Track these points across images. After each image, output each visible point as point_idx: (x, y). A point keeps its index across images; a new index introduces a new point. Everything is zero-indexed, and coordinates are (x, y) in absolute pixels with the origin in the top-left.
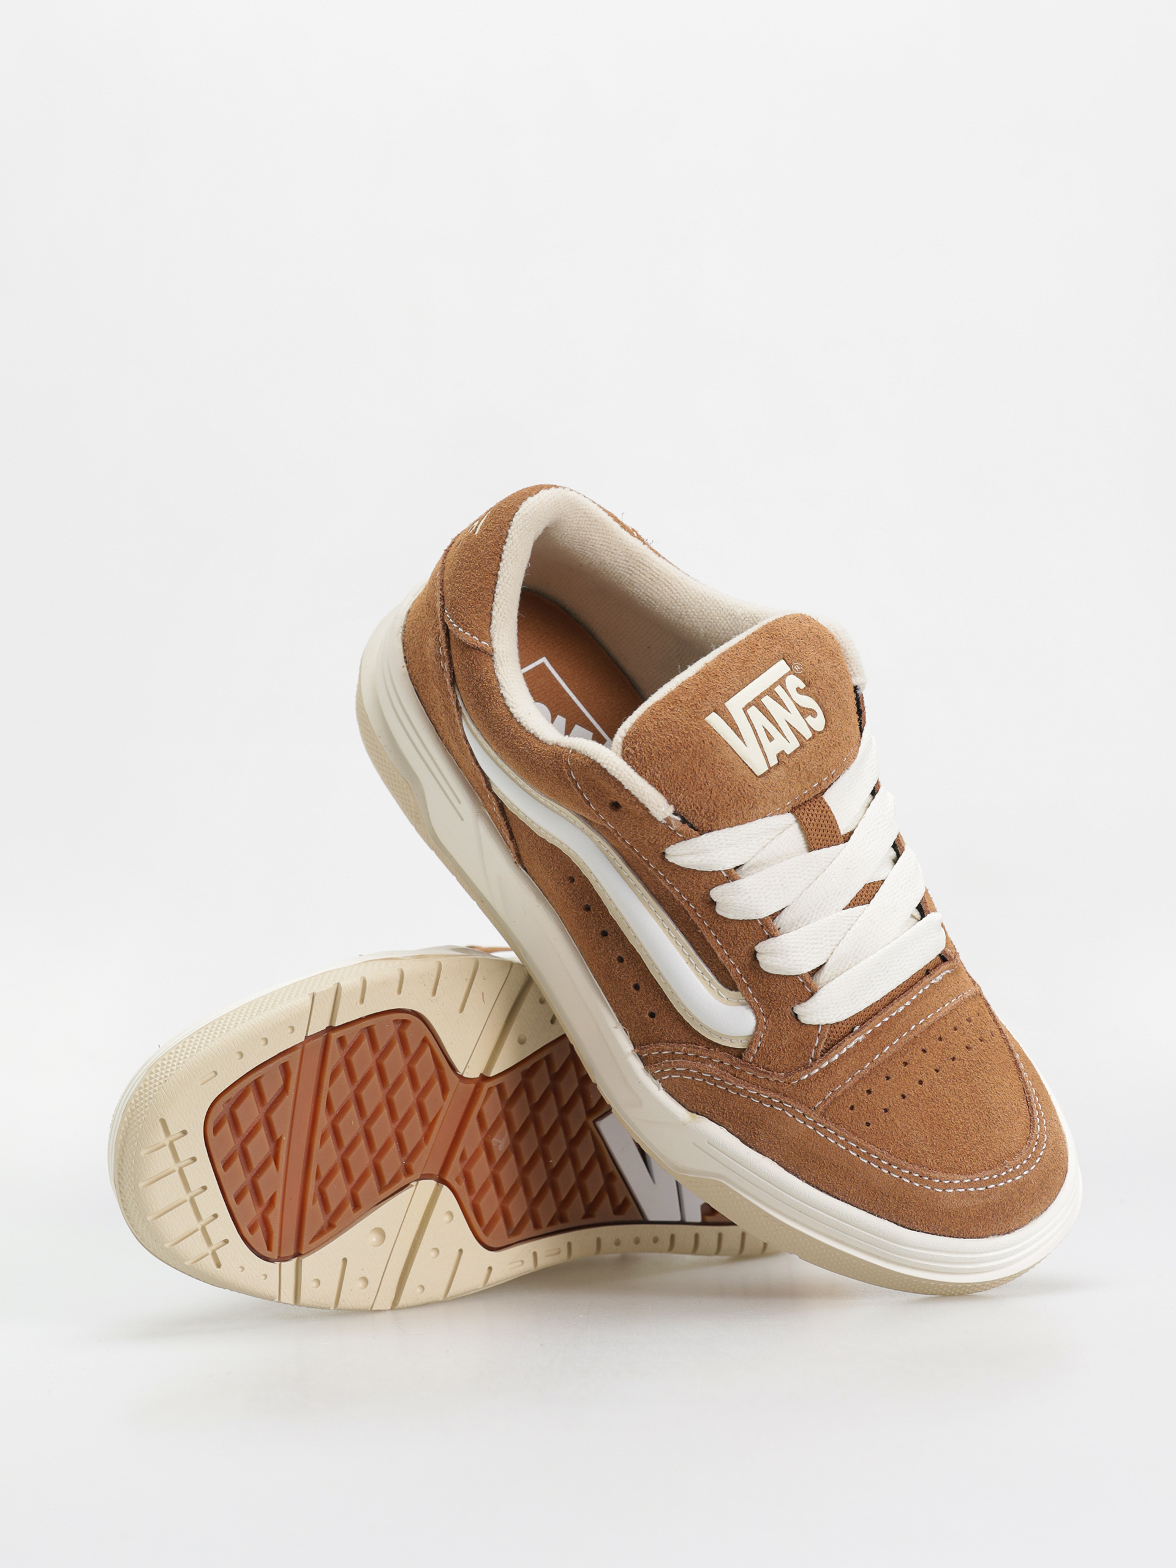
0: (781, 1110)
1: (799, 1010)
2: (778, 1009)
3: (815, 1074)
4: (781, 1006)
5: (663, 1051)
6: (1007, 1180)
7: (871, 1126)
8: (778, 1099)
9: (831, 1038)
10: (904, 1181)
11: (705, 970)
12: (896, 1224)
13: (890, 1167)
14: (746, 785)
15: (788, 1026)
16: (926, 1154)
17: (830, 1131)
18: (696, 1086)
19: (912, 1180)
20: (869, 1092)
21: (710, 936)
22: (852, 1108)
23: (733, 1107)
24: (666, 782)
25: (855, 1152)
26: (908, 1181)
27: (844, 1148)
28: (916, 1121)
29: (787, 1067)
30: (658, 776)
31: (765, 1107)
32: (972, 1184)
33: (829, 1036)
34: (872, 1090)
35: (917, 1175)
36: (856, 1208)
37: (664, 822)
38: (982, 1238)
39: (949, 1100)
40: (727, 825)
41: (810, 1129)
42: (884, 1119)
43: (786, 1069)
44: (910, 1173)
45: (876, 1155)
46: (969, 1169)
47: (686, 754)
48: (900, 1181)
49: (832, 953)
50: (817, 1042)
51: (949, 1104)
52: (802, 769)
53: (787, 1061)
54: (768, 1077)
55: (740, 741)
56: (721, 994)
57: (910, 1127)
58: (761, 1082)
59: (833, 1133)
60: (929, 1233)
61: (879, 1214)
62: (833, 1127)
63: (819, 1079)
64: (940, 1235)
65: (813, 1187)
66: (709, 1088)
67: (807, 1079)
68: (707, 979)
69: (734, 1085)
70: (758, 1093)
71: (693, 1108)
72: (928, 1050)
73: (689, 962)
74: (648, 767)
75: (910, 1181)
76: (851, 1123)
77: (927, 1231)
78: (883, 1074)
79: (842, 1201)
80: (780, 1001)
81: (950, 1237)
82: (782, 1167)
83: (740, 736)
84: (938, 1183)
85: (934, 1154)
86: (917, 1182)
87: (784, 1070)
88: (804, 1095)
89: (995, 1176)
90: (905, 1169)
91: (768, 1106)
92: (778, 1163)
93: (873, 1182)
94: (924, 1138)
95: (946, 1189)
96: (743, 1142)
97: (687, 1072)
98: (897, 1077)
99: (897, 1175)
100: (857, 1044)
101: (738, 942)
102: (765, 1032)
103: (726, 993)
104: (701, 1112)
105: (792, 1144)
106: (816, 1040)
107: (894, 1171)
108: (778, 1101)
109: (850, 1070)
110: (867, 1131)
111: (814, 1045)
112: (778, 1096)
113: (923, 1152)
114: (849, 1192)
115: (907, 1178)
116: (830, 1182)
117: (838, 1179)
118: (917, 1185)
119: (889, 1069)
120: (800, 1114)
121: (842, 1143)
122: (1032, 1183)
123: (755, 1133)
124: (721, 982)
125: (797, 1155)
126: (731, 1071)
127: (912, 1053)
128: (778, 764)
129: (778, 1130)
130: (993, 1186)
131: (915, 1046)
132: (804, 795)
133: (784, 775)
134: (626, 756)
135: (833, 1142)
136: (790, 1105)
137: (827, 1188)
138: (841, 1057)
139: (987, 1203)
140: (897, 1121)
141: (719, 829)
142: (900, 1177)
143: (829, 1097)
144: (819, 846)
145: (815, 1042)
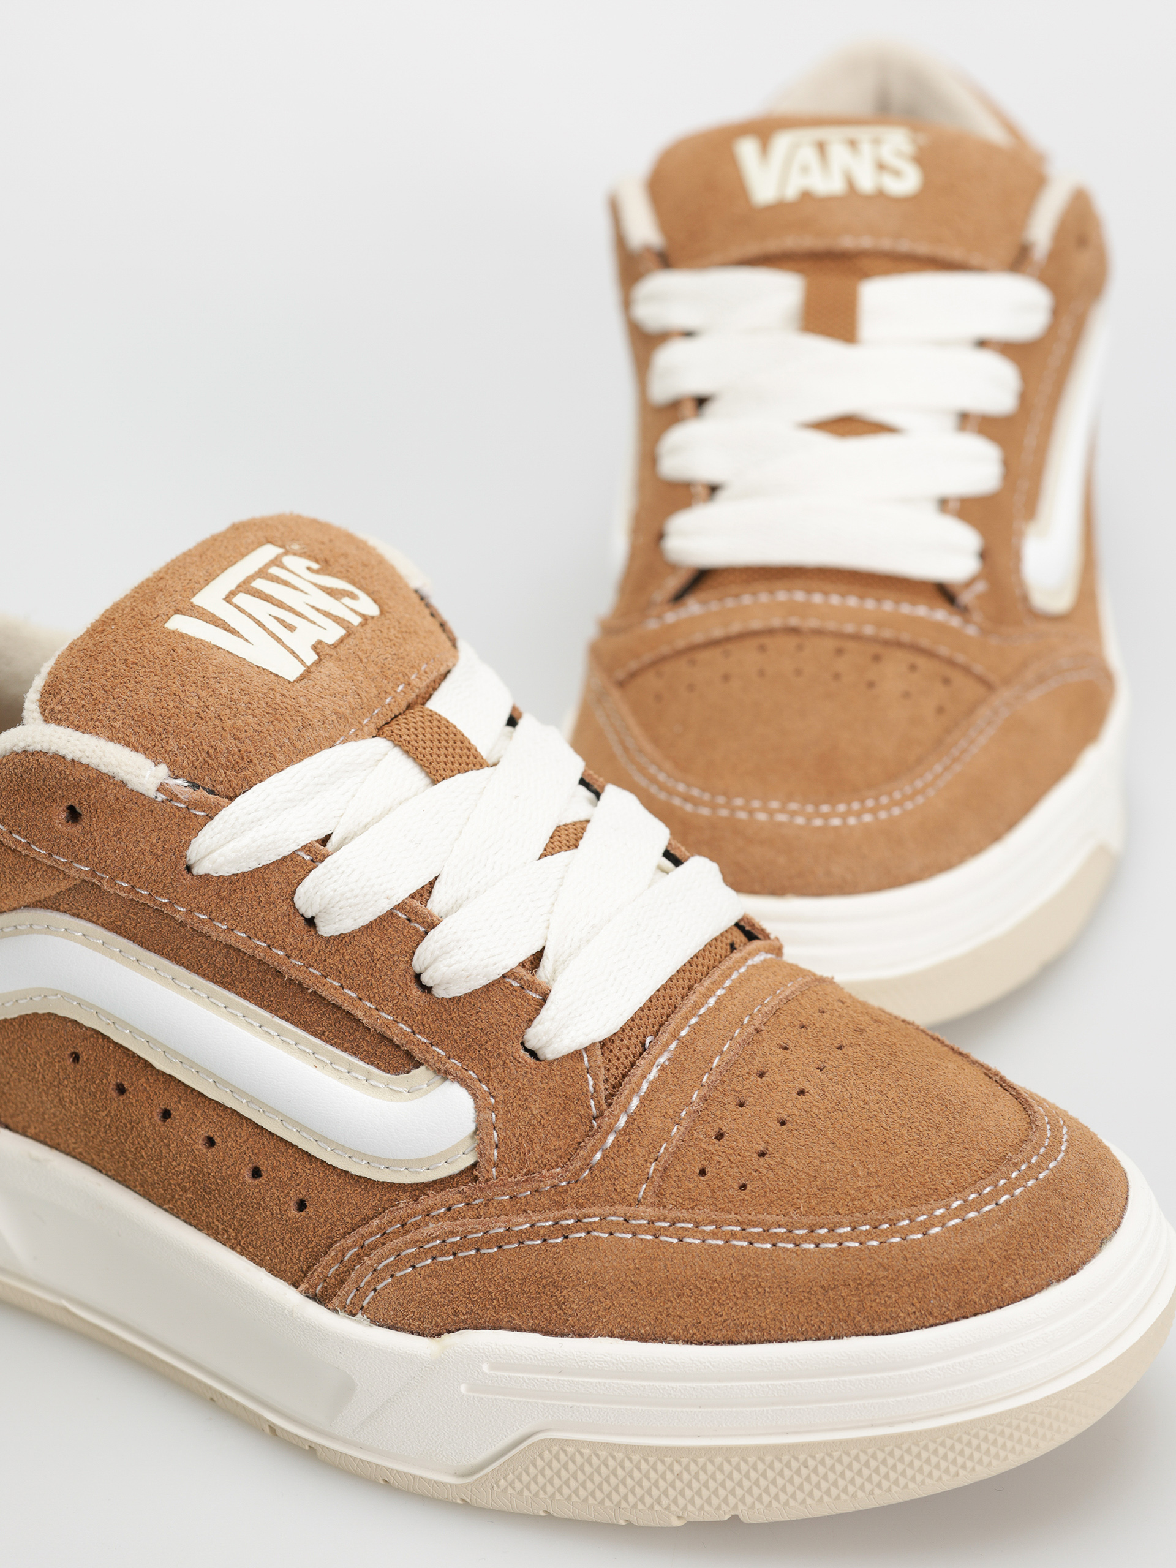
0: (583, 1235)
1: (535, 1036)
2: (499, 1054)
3: (613, 1144)
4: (502, 1046)
5: (344, 1255)
6: (1026, 1181)
7: (749, 1188)
8: (571, 1216)
9: (613, 1071)
10: (849, 1247)
11: (350, 1063)
12: (873, 1334)
13: (813, 1234)
14: (278, 695)
15: (529, 1075)
16: (865, 1192)
17: (683, 1225)
18: (424, 1279)
19: (863, 1239)
20: (720, 1136)
21: (331, 988)
22: (703, 1172)
23: (501, 1277)
24: (137, 730)
25: (744, 1239)
26: (857, 1245)
27: (721, 1243)
28: (822, 1149)
29: (559, 1152)
30: (118, 724)
31: (555, 1245)
32: (967, 1206)
33: (608, 1070)
34: (724, 1129)
35: (868, 1227)
36: (790, 1343)
37: (161, 797)
38: (1032, 1295)
39: (864, 1101)
40: (272, 768)
41: (648, 1241)
42: (766, 1165)
43: (561, 1157)
44: (854, 1229)
45: (780, 1226)
46: (952, 1186)
47: (152, 675)
48: (842, 1251)
49: (548, 927)
50: (591, 1083)
51: (866, 1106)
52: (365, 660)
53: (555, 1143)
54: (535, 1185)
55: (239, 639)
56: (394, 1088)
57: (817, 1162)
58: (527, 1203)
59: (691, 1226)
60: (937, 1325)
61: (835, 1332)
62: (685, 1214)
63: (623, 1149)
64: (957, 1320)
65: (701, 1344)
66: (446, 1268)
67: (603, 1158)
68: (360, 1077)
69: (486, 1232)
70: (532, 1226)
71: (437, 1325)
72: (791, 1045)
73: (319, 1064)
74: (95, 717)
75: (861, 1244)
76: (712, 1197)
77: (932, 1321)
78: (731, 1101)
79: (761, 1342)
80: (497, 1037)
81: (975, 1315)
82: (633, 1339)
83: (234, 632)
84: (908, 1225)
85: (879, 1186)
86: (872, 1239)
87: (557, 1162)
88: (611, 1188)
89: (1002, 1182)
90: (841, 1226)
91: (559, 1240)
92: (621, 1337)
93: (797, 1276)
94: (850, 1169)
95: (928, 1229)
96: (547, 1333)
97: (399, 1262)
98: (756, 1096)
99: (833, 1242)
100: (663, 1068)
101: (380, 970)
102: (494, 1109)
103: (401, 1081)
104: (455, 1323)
105: (630, 1284)
106: (587, 1079)
107: (825, 1239)
108: (572, 1221)
109: (671, 1112)
110: (746, 1198)
111: (587, 1090)
112: (569, 1211)
113: (859, 1189)
114: (766, 1317)
115: (852, 1240)
116: (725, 1317)
117: (736, 1304)
118: (875, 1243)
119: (737, 1089)
120: (618, 1223)
121: (714, 1235)
122: (1072, 1178)
123: (559, 1305)
124: (387, 1070)
125: (648, 1302)
126: (471, 1213)
127: (765, 1055)
128: (320, 660)
129: (595, 1273)
130: (1006, 1197)
131: (764, 1044)
132: (389, 704)
133: (337, 672)
134: (50, 716)
135: (697, 1242)
136: (595, 1216)
137: (724, 1332)
138: (643, 1099)
139: (1012, 1228)
140: (790, 1160)
141: (261, 781)
142: (840, 1244)
143: (655, 1169)
144: (449, 772)
145: (588, 1084)
